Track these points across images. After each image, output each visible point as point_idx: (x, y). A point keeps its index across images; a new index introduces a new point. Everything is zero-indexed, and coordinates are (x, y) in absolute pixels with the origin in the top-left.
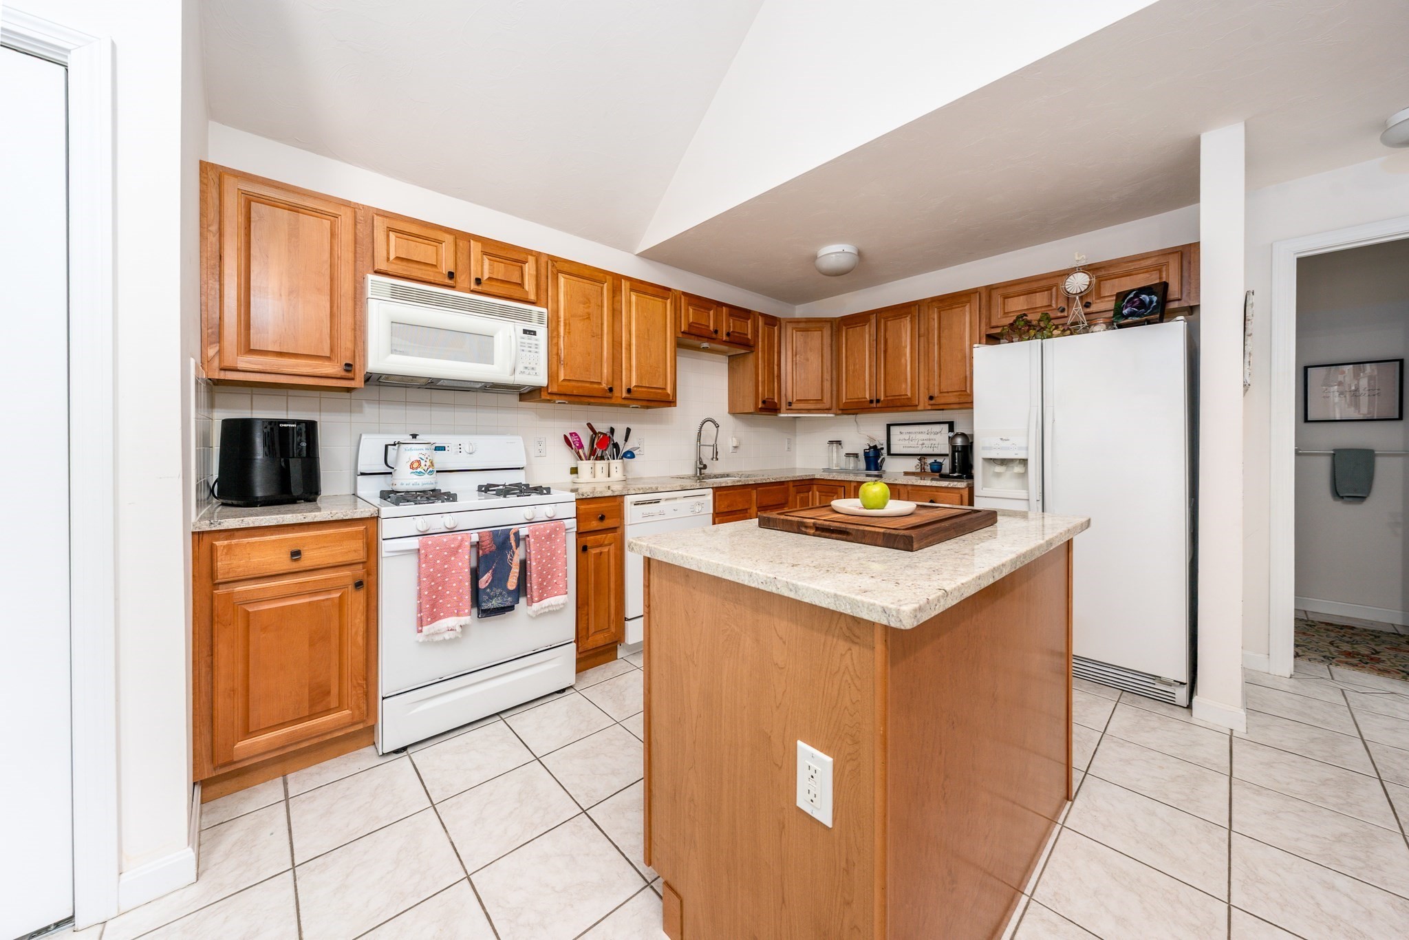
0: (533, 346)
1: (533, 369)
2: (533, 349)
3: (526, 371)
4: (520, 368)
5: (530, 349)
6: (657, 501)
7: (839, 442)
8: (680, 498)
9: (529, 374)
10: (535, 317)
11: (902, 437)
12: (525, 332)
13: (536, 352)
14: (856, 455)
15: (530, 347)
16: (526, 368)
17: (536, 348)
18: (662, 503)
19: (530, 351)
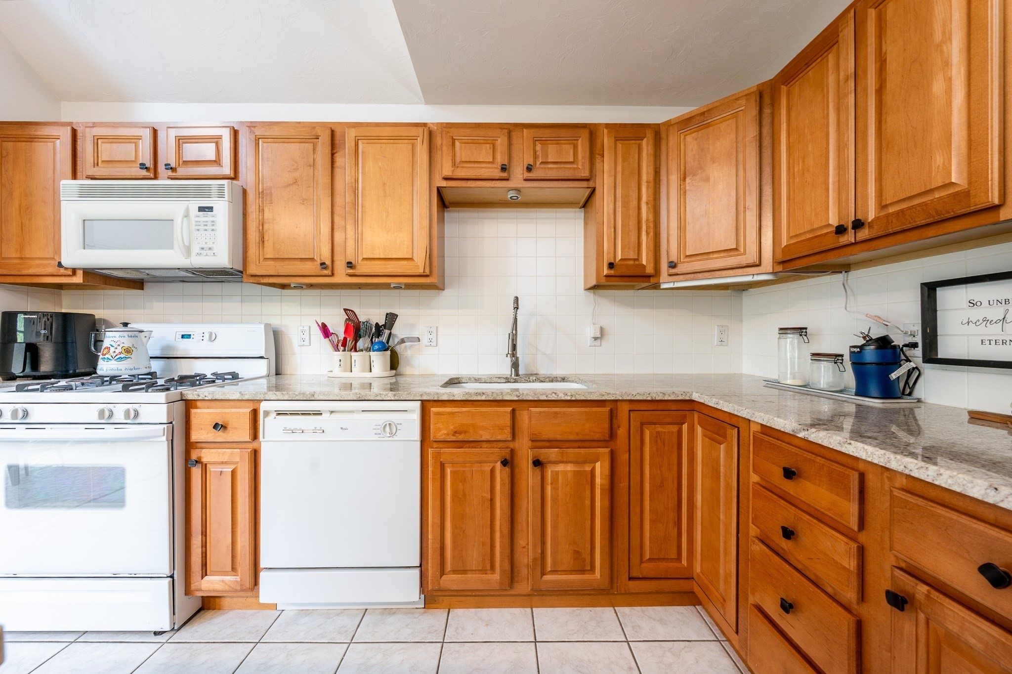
0: (209, 224)
1: (210, 249)
2: (209, 227)
3: (202, 252)
4: (195, 249)
5: (206, 228)
6: (318, 413)
7: (801, 331)
8: (357, 411)
9: (207, 255)
10: (214, 191)
11: (976, 314)
12: (201, 209)
13: (213, 230)
14: (836, 358)
15: (206, 225)
16: (203, 249)
17: (213, 225)
18: (326, 416)
19: (206, 230)
